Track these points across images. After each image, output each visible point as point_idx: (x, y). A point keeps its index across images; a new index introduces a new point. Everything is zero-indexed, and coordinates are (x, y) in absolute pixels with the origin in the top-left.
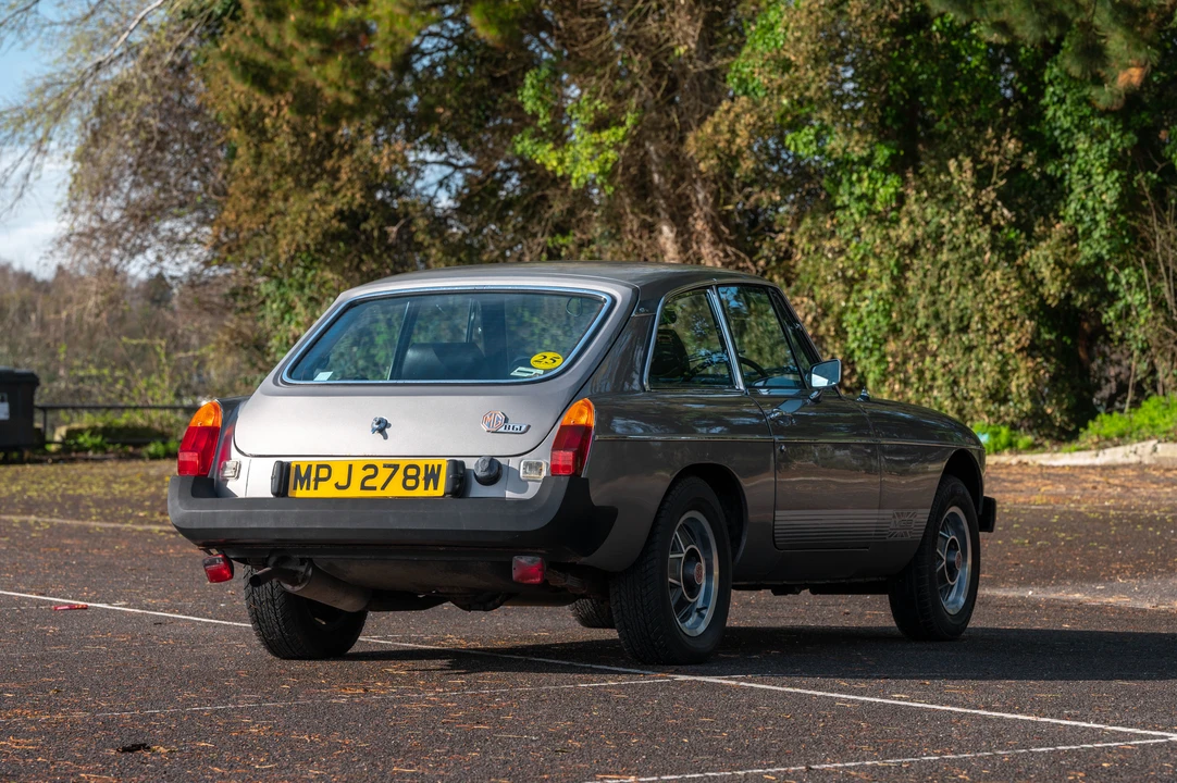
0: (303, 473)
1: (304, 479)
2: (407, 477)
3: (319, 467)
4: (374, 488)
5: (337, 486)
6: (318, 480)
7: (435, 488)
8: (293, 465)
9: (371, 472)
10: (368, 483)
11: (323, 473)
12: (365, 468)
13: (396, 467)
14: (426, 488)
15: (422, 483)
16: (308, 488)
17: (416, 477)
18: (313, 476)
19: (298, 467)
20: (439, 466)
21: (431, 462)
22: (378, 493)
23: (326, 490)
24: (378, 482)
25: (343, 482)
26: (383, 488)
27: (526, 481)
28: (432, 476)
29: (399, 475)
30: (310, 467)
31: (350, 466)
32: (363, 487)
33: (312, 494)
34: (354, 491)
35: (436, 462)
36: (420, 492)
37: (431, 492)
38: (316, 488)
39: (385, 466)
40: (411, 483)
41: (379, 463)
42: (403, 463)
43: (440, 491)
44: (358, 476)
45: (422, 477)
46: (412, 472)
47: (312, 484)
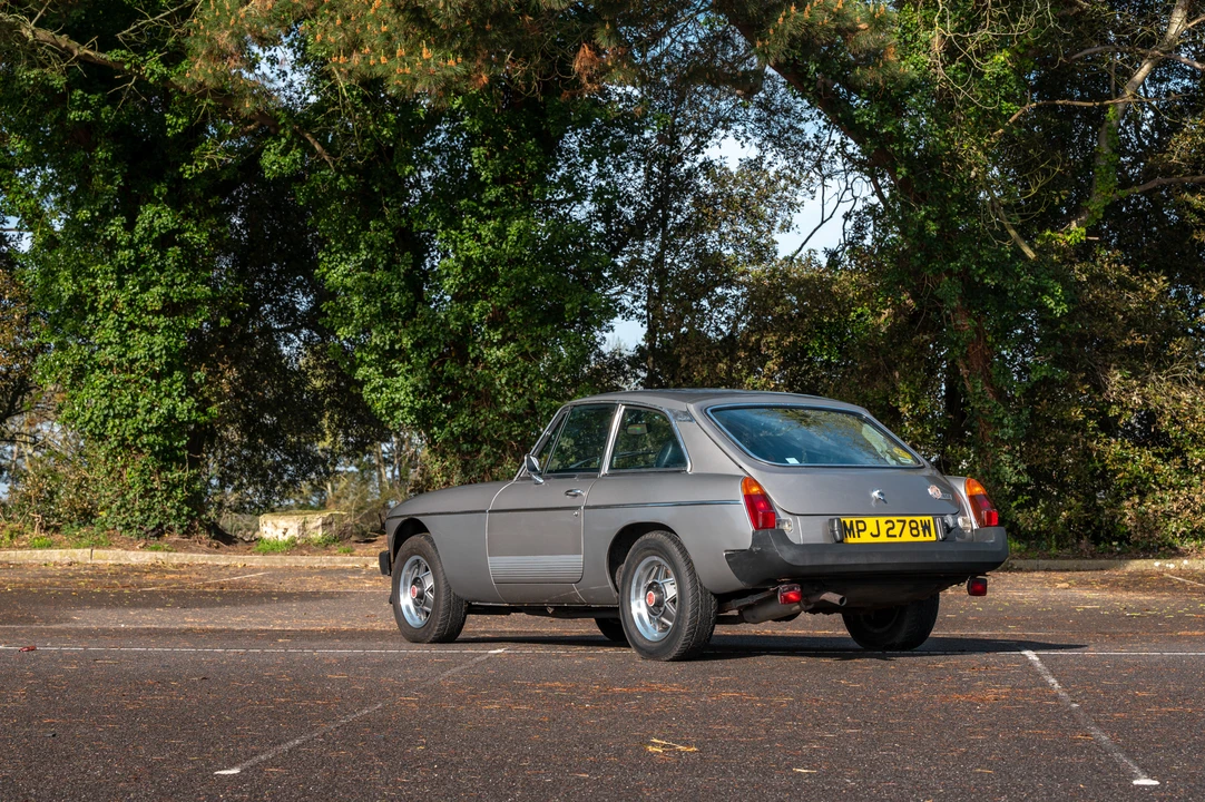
0: (849, 526)
1: (850, 530)
2: (912, 529)
3: (857, 522)
4: (895, 536)
5: (871, 533)
6: (859, 531)
7: (930, 535)
9: (890, 525)
10: (891, 532)
11: (861, 526)
12: (887, 522)
13: (905, 522)
14: (924, 535)
15: (921, 533)
16: (854, 537)
17: (916, 528)
18: (855, 530)
20: (929, 521)
21: (923, 518)
22: (898, 539)
23: (865, 538)
24: (896, 531)
25: (875, 533)
26: (900, 536)
28: (926, 527)
29: (907, 528)
30: (851, 522)
31: (877, 521)
32: (888, 536)
33: (857, 540)
34: (883, 538)
35: (927, 519)
36: (921, 538)
37: (928, 538)
38: (859, 536)
39: (898, 521)
40: (915, 532)
41: (894, 519)
42: (908, 519)
43: (933, 538)
44: (884, 528)
45: (920, 528)
46: (914, 525)
47: (856, 534)
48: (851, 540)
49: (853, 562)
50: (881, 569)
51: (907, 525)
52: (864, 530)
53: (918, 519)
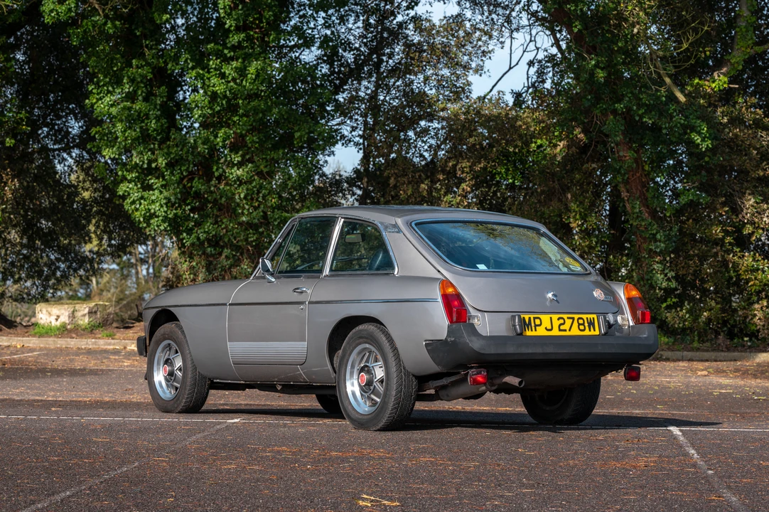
0: (527, 322)
1: (528, 325)
2: (579, 324)
3: (535, 318)
4: (565, 330)
5: (546, 328)
6: (536, 326)
7: (594, 330)
8: (522, 317)
9: (562, 321)
10: (562, 327)
11: (538, 322)
12: (559, 319)
13: (573, 319)
14: (590, 330)
15: (587, 328)
16: (532, 330)
17: (583, 324)
18: (533, 325)
19: (524, 319)
20: (593, 318)
21: (589, 316)
22: (567, 333)
23: (541, 332)
24: (566, 326)
25: (549, 327)
26: (570, 330)
28: (591, 324)
29: (576, 324)
30: (530, 319)
31: (551, 318)
32: (560, 330)
33: (534, 333)
34: (555, 332)
35: (591, 316)
36: (587, 332)
37: (592, 333)
38: (536, 330)
39: (568, 318)
40: (582, 327)
41: (565, 316)
42: (576, 316)
43: (597, 332)
44: (556, 323)
45: (586, 324)
46: (581, 321)
47: (533, 328)
48: (529, 333)
49: (530, 351)
50: (553, 357)
51: (576, 321)
52: (540, 325)
53: (584, 316)
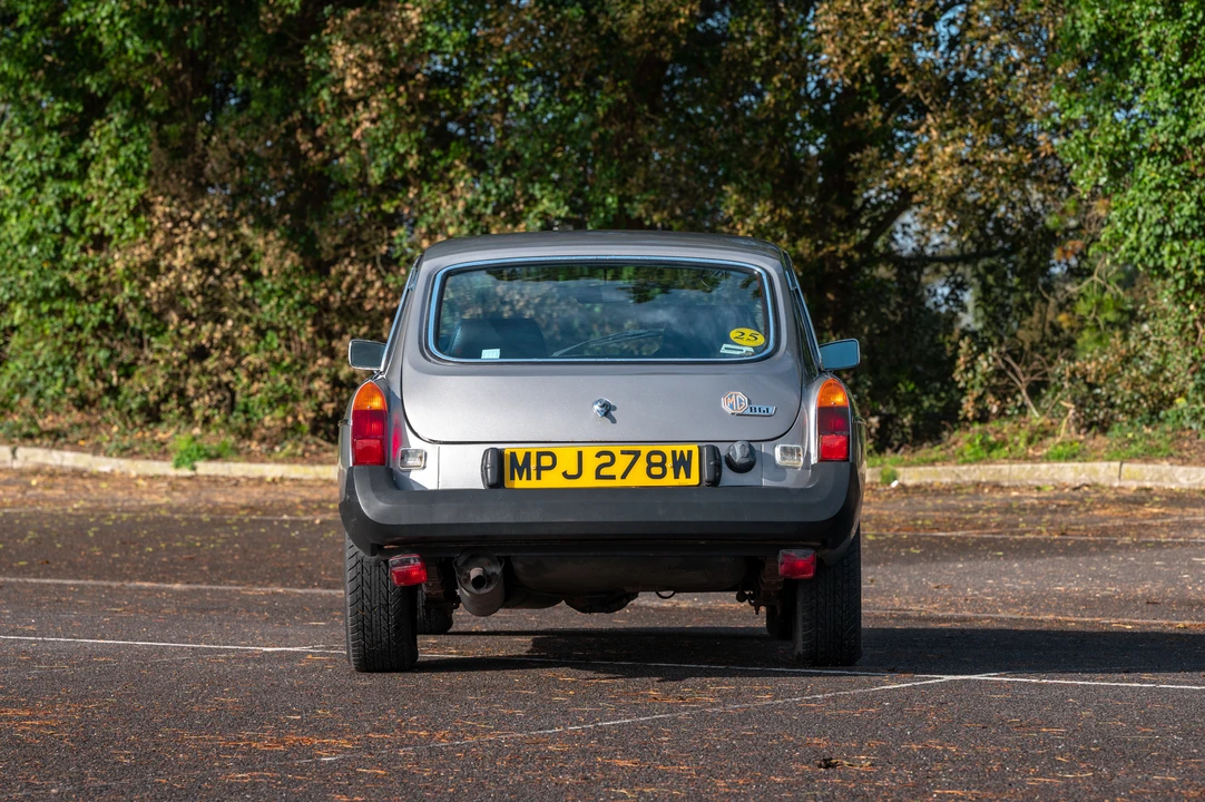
0: (520, 461)
1: (522, 468)
2: (651, 465)
3: (540, 454)
4: (613, 477)
5: (565, 474)
6: (540, 468)
7: (688, 476)
8: (507, 452)
9: (607, 459)
10: (604, 472)
11: (546, 461)
12: (598, 455)
13: (637, 454)
14: (677, 476)
15: (670, 472)
16: (529, 478)
17: (662, 465)
18: (533, 466)
19: (513, 455)
20: (690, 453)
21: (678, 448)
22: (618, 483)
23: (552, 480)
24: (617, 469)
25: (574, 471)
26: (624, 477)
27: (783, 468)
28: (682, 463)
29: (642, 464)
30: (528, 455)
31: (580, 454)
32: (598, 476)
33: (534, 484)
34: (588, 481)
35: (685, 448)
36: (669, 480)
37: (683, 481)
38: (539, 478)
39: (623, 453)
40: (657, 471)
41: (616, 450)
42: (645, 450)
43: (694, 480)
44: (591, 463)
45: (669, 464)
46: (656, 459)
47: (534, 474)
48: (520, 483)
49: (487, 520)
50: (542, 531)
51: (643, 460)
52: (551, 468)
53: (667, 449)
